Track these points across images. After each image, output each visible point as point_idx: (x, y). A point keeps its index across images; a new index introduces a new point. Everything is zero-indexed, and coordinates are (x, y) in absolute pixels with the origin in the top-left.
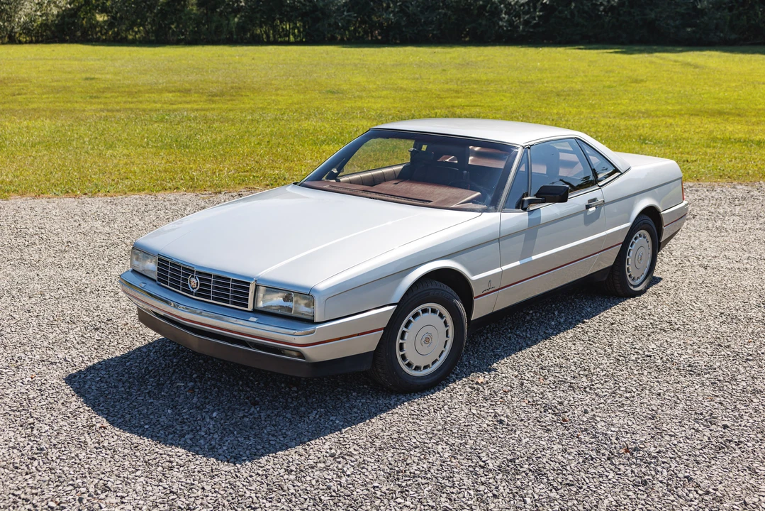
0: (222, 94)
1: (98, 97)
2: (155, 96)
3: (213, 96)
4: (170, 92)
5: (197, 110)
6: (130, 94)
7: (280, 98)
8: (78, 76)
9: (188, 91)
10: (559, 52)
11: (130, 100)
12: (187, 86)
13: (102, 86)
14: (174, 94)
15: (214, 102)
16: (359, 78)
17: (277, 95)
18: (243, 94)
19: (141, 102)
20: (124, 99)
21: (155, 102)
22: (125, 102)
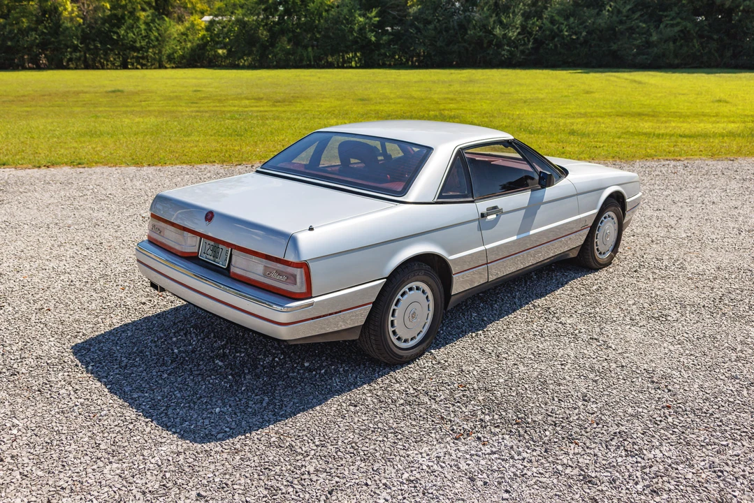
0: (284, 101)
1: (197, 103)
2: (236, 102)
3: (276, 102)
4: (248, 99)
5: (260, 111)
6: (220, 101)
7: (322, 104)
8: (191, 89)
9: (260, 99)
10: (543, 73)
11: (218, 105)
12: (262, 96)
13: (203, 95)
14: (250, 101)
15: (275, 106)
16: (386, 91)
17: (322, 101)
18: (298, 101)
19: (224, 106)
20: (214, 104)
21: (235, 106)
22: (214, 106)
